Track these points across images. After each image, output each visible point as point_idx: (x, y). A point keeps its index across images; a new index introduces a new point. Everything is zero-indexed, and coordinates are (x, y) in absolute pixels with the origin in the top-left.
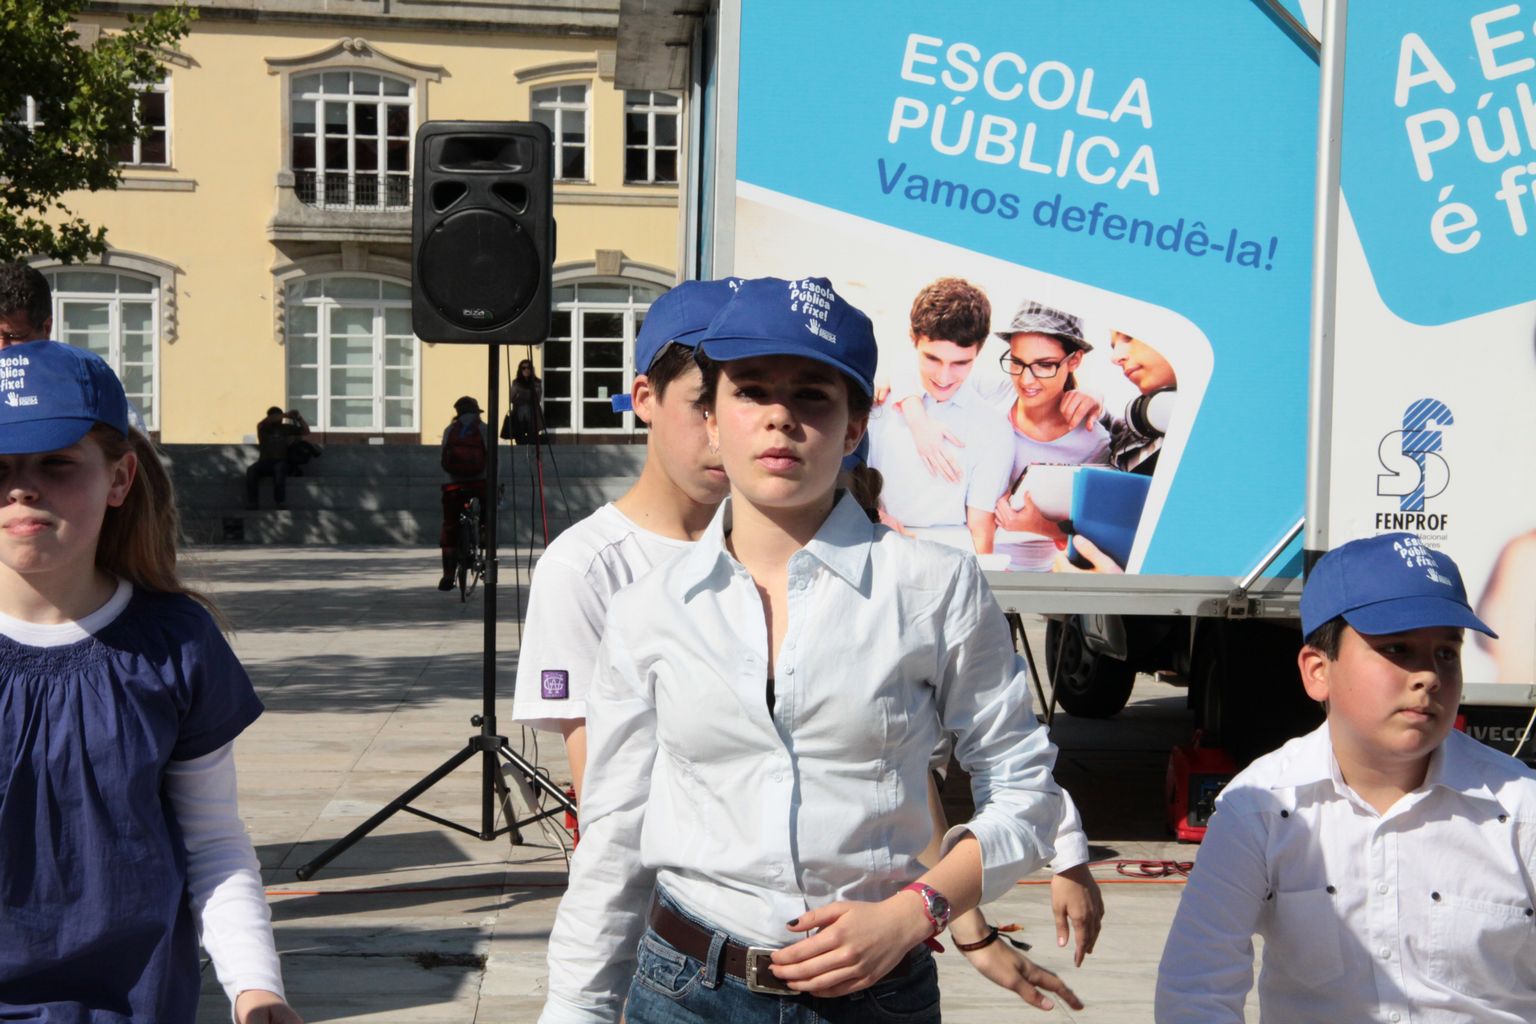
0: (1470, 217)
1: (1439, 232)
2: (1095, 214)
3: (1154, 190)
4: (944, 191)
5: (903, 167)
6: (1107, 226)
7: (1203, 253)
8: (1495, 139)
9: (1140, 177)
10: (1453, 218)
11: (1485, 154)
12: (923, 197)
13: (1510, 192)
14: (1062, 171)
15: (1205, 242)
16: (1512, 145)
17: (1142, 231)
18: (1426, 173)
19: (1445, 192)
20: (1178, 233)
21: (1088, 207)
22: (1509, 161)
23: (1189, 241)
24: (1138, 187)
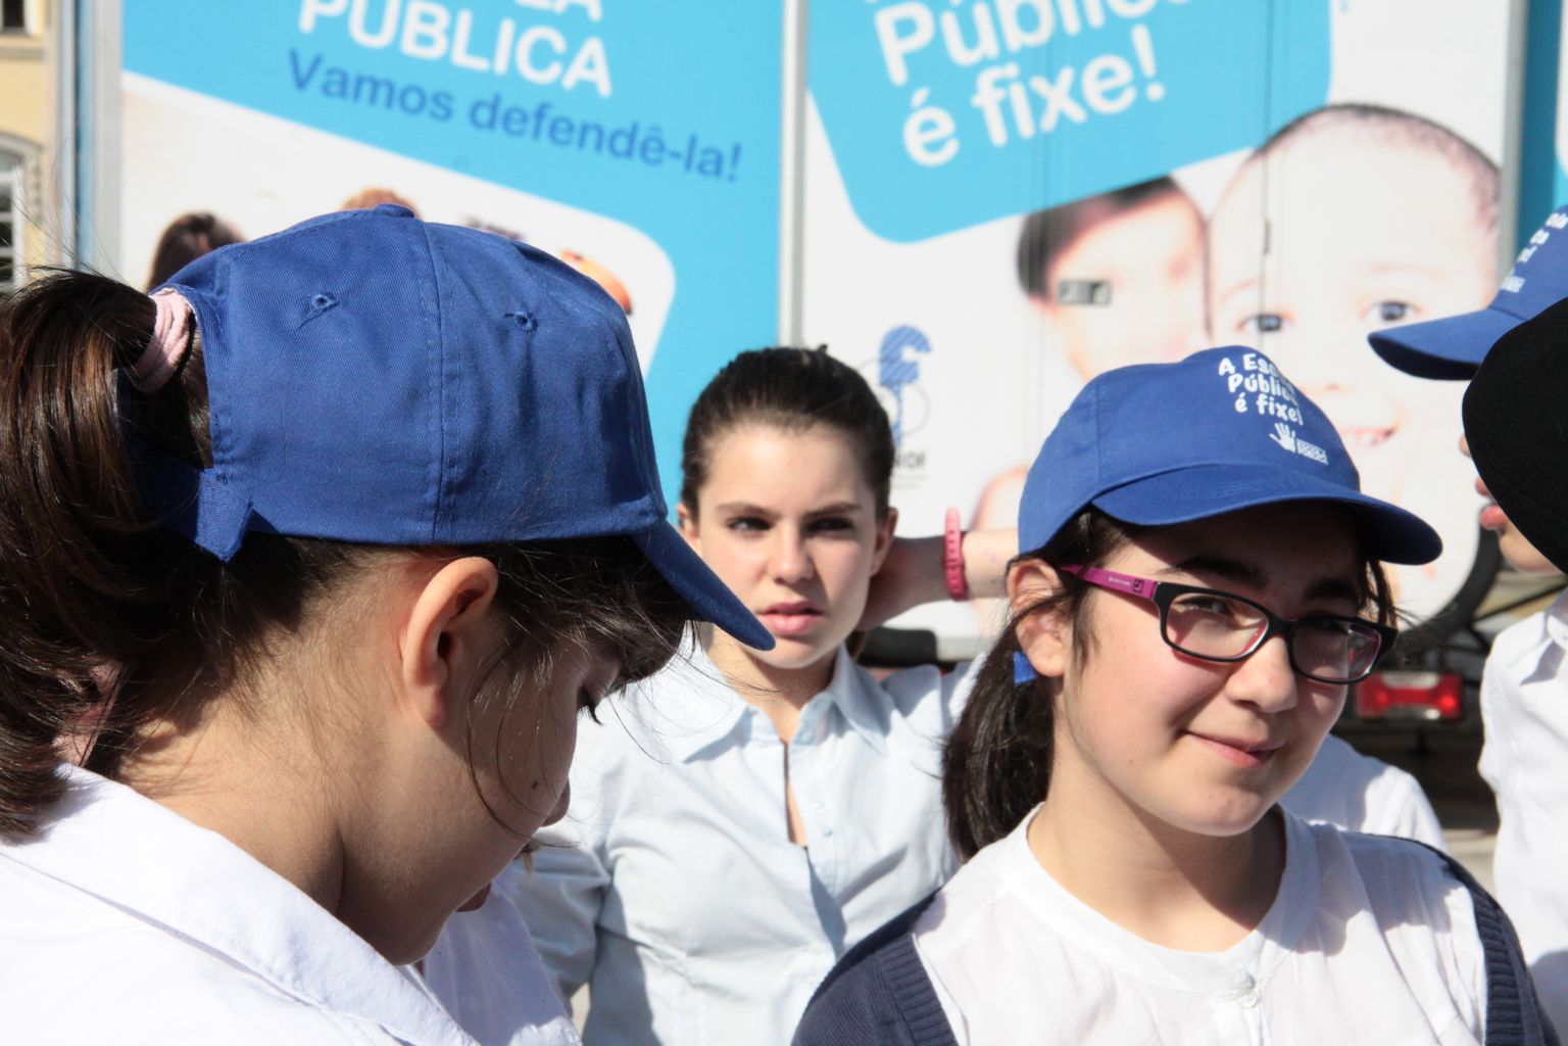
0: (945, 123)
1: (914, 142)
2: (540, 114)
3: (605, 88)
4: (366, 89)
5: (317, 61)
6: (553, 129)
7: (657, 162)
8: (970, 37)
9: (588, 75)
10: (928, 126)
11: (960, 55)
12: (343, 93)
13: (986, 97)
14: (501, 66)
15: (662, 148)
16: (988, 46)
17: (592, 137)
18: (898, 74)
19: (920, 96)
20: (632, 137)
21: (530, 107)
22: (985, 63)
23: (644, 149)
24: (586, 88)
